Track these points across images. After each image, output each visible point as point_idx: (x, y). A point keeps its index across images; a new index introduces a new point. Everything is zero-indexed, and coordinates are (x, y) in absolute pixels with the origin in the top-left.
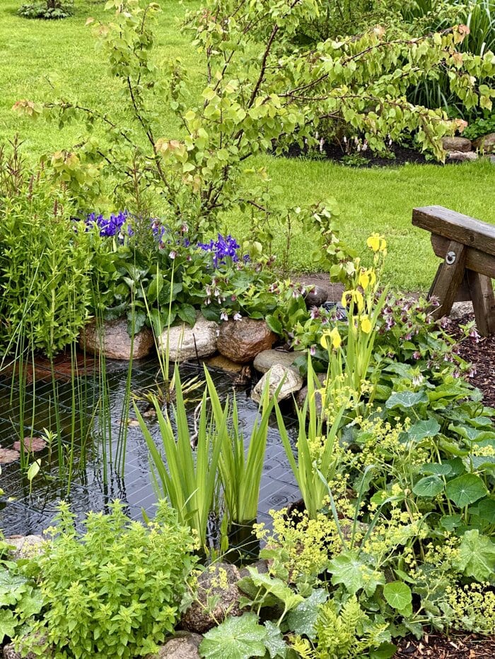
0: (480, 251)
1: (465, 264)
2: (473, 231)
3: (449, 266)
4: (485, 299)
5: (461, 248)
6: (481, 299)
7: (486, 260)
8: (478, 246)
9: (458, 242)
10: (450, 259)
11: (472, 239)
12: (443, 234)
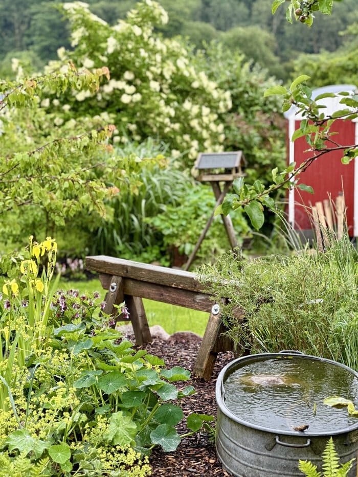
0: (133, 279)
1: (124, 291)
2: (127, 266)
3: (112, 294)
4: (140, 318)
5: (120, 279)
6: (137, 318)
7: (137, 285)
8: (131, 275)
9: (118, 275)
10: (113, 288)
11: (127, 272)
12: (107, 272)
